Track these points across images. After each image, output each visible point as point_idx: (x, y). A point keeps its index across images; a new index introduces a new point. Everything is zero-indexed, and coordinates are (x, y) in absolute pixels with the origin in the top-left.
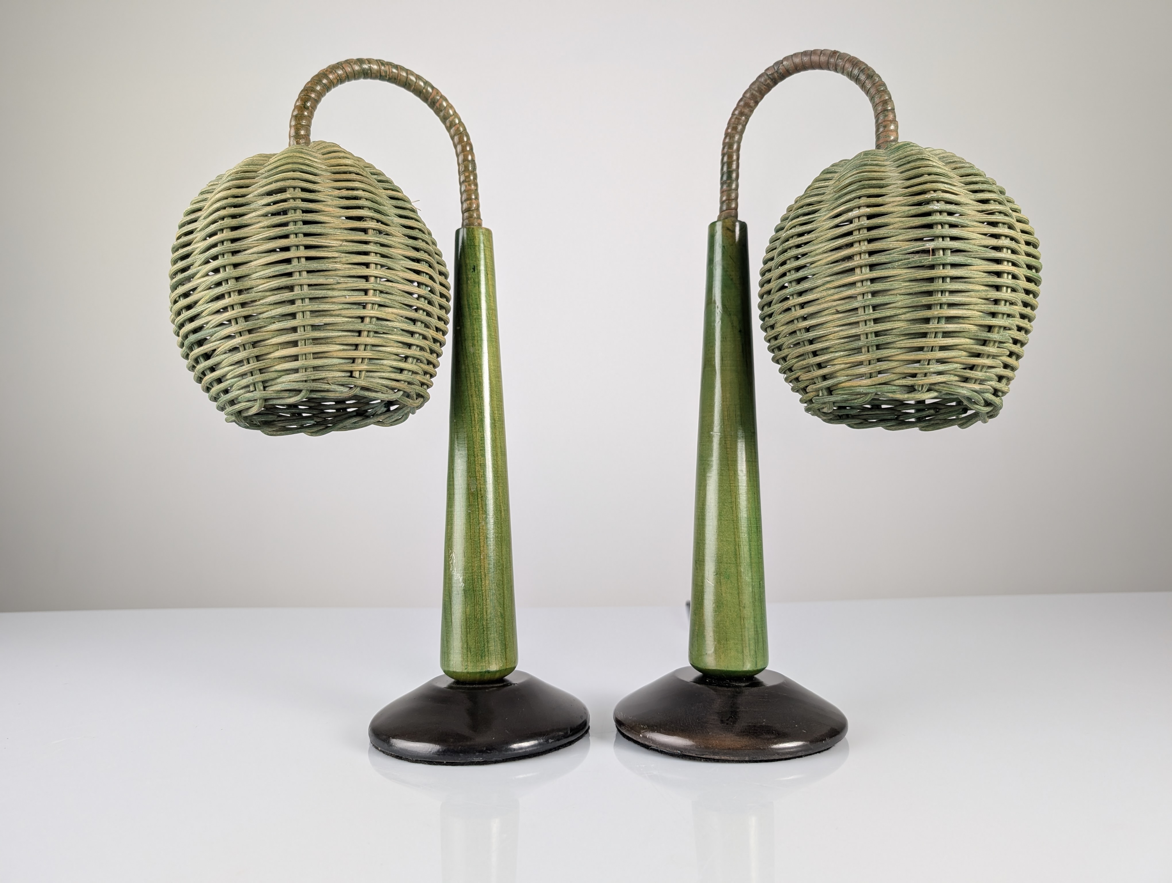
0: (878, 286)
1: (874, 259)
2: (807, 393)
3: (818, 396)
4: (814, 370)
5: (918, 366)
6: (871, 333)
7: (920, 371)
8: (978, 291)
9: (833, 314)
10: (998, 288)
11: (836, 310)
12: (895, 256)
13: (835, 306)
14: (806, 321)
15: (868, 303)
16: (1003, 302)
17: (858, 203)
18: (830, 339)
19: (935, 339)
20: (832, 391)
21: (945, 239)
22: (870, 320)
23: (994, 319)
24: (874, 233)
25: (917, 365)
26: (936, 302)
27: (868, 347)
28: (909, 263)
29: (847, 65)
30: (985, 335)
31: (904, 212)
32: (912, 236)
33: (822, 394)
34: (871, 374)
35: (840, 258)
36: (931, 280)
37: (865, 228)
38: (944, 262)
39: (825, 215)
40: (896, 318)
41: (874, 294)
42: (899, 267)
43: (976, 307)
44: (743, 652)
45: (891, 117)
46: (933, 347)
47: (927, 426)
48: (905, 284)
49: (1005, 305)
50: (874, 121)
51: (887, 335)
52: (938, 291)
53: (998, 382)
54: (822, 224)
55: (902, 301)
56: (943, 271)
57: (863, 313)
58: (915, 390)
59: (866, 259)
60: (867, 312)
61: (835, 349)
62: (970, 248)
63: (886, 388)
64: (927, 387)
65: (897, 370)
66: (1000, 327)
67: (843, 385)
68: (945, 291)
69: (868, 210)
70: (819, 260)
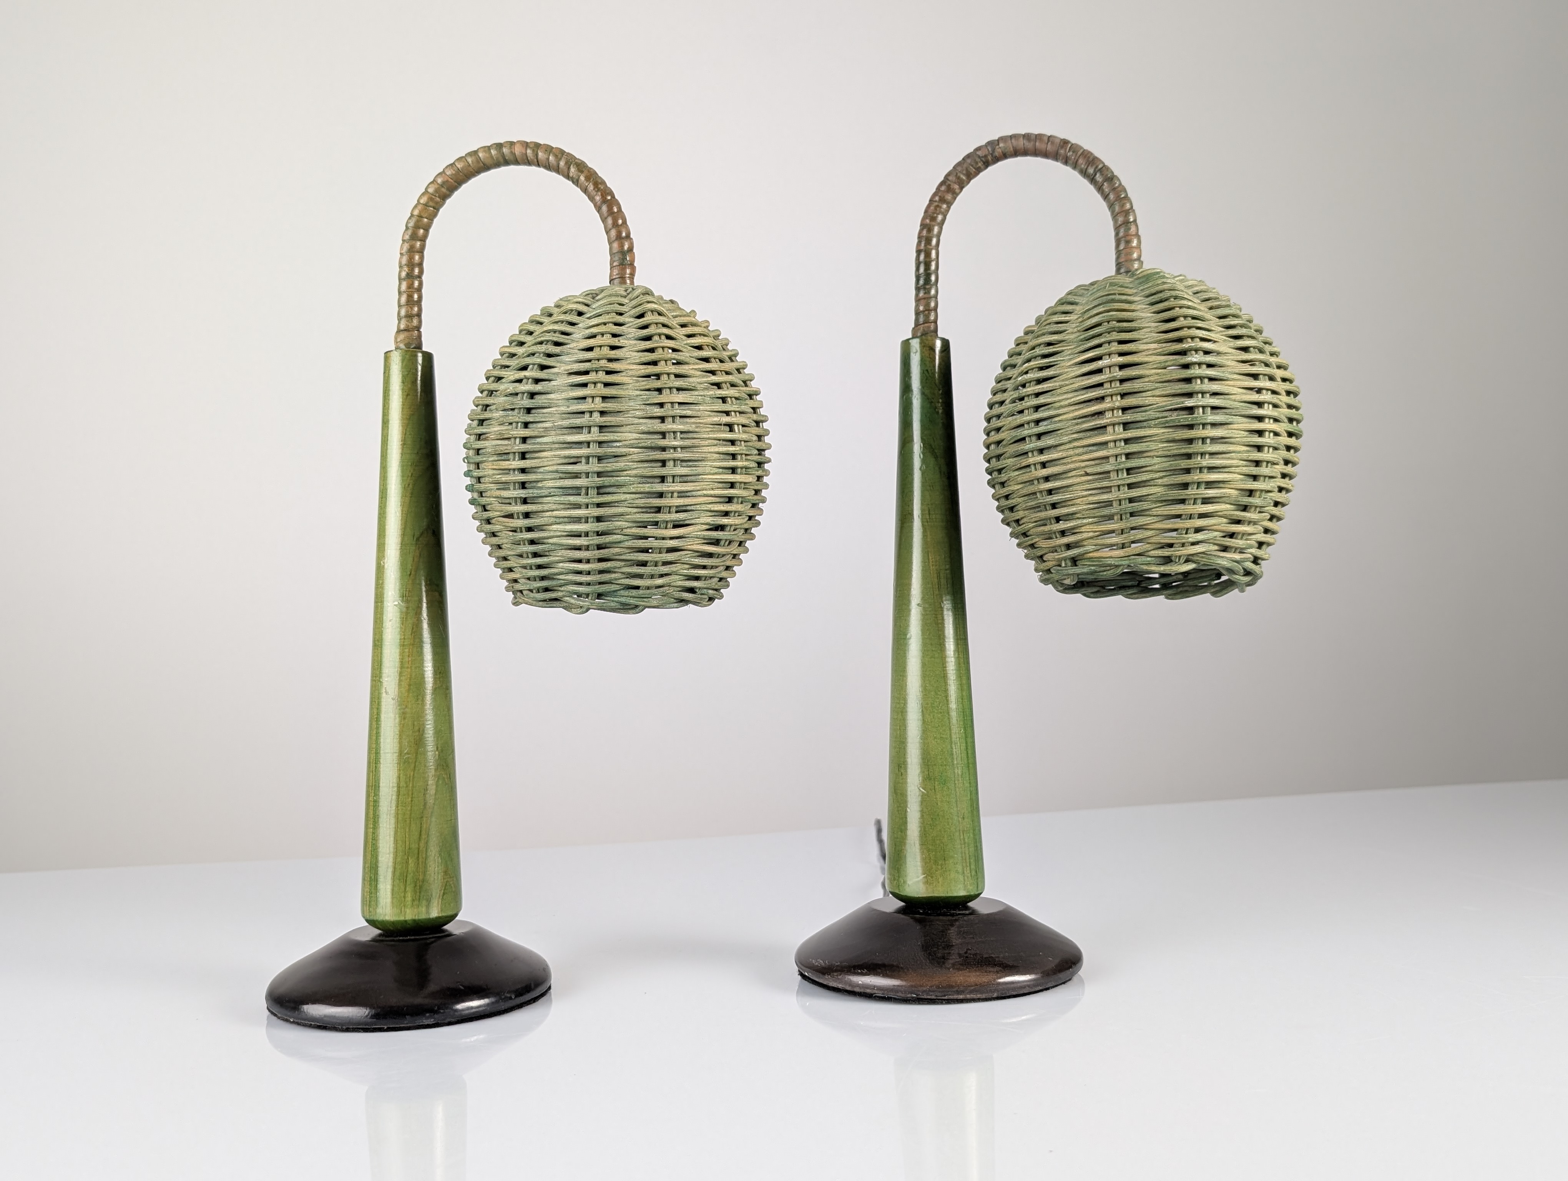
0: (1133, 448)
1: (1129, 417)
2: (1044, 561)
3: (1060, 566)
4: (1057, 538)
5: (1175, 536)
6: (1125, 499)
7: (1178, 541)
8: (1239, 452)
9: (1081, 476)
10: (1259, 448)
11: (1086, 472)
12: (1151, 414)
13: (1083, 467)
14: (1049, 483)
15: (1122, 466)
16: (1265, 464)
17: (1109, 350)
18: (1077, 504)
19: (1195, 506)
20: (1077, 560)
21: (1205, 395)
22: (1124, 485)
23: (1256, 483)
24: (1127, 387)
25: (1174, 534)
26: (1196, 466)
27: (1121, 515)
28: (1167, 423)
29: (1080, 161)
30: (1247, 500)
31: (1159, 363)
32: (1170, 392)
33: (1066, 564)
34: (1123, 544)
35: (1089, 413)
36: (1190, 441)
37: (1117, 380)
38: (1204, 421)
39: (1070, 359)
40: (1152, 483)
41: (1128, 456)
42: (1156, 426)
43: (1238, 470)
44: (964, 873)
45: (1133, 229)
46: (1191, 515)
47: (1175, 594)
48: (1162, 445)
49: (1267, 467)
50: (1113, 234)
51: (1142, 501)
52: (1198, 454)
53: (1258, 548)
54: (1066, 370)
55: (1157, 463)
56: (1203, 432)
57: (1116, 478)
58: (1171, 561)
59: (1119, 416)
60: (1120, 476)
61: (1083, 515)
62: (1230, 405)
63: (1140, 560)
64: (1185, 558)
65: (1153, 540)
66: (1262, 491)
67: (1091, 555)
68: (1205, 454)
69: (1121, 360)
70: (1064, 414)
